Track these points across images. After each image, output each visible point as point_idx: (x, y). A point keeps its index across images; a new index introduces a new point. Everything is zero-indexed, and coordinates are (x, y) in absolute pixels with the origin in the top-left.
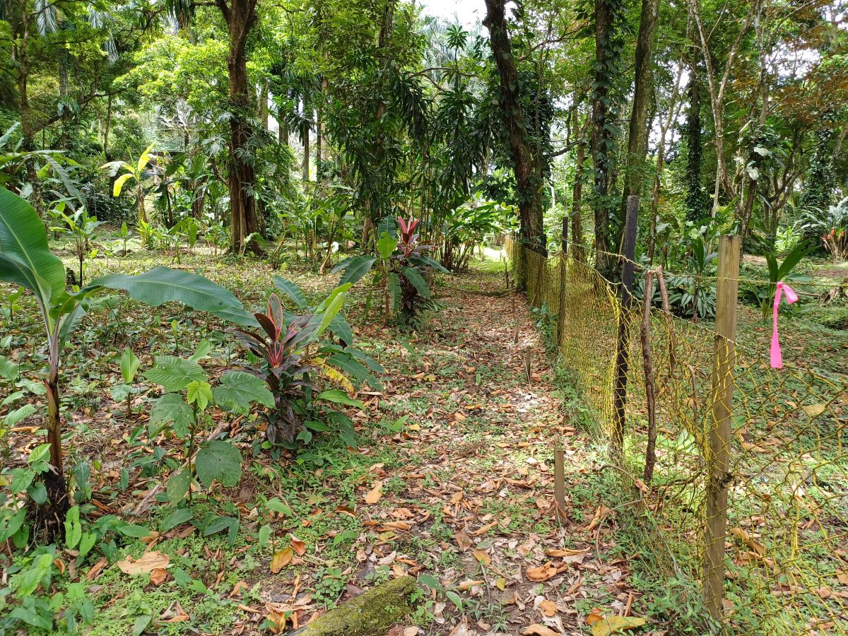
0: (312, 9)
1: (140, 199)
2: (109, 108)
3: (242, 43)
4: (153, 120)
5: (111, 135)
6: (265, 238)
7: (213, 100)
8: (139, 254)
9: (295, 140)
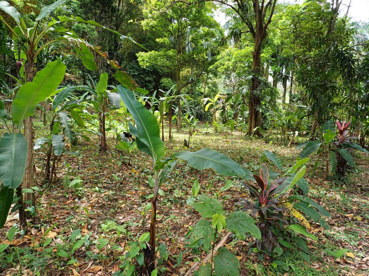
0: (292, 25)
1: (215, 112)
2: (207, 78)
3: (260, 46)
4: (222, 82)
5: (207, 88)
6: (263, 129)
7: (245, 71)
8: (212, 134)
9: (280, 86)
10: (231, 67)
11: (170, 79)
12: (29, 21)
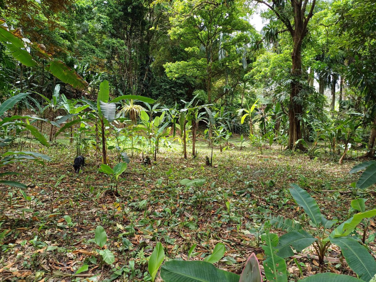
1: (253, 125)
2: (244, 88)
3: (299, 45)
6: (308, 141)
8: (249, 148)
9: (327, 93)
10: (268, 73)
11: (203, 91)
12: (59, 39)
